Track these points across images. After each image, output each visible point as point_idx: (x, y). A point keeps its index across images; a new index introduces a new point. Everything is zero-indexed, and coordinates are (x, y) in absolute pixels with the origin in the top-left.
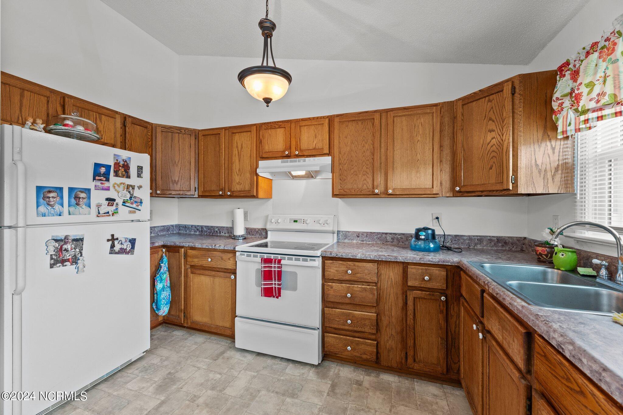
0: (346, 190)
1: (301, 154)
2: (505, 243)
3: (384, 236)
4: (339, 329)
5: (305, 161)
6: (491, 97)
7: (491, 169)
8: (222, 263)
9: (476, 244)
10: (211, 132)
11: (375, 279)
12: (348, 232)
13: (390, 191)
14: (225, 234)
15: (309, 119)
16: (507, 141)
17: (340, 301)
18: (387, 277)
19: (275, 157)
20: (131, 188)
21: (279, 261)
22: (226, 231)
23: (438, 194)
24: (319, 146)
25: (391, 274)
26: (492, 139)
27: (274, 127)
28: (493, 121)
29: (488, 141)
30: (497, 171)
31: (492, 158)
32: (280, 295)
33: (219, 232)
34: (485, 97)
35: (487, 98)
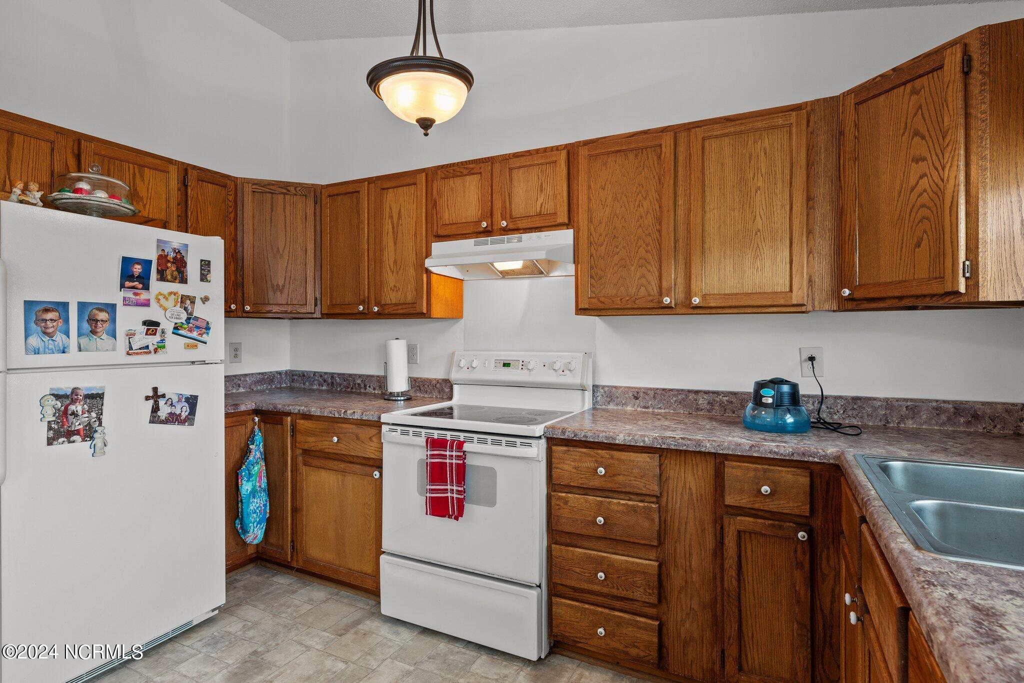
0: (603, 299)
1: (511, 226)
2: (975, 416)
3: (692, 396)
4: (582, 591)
5: (520, 240)
6: (918, 83)
7: (919, 246)
8: (359, 447)
9: (902, 419)
10: (343, 189)
11: (655, 488)
12: (616, 387)
13: (696, 300)
14: (374, 389)
15: (529, 153)
16: (952, 182)
17: (583, 532)
18: (681, 485)
19: (463, 234)
20: (188, 302)
21: (460, 445)
23: (804, 305)
24: (549, 207)
25: (690, 479)
26: (921, 177)
27: (459, 174)
28: (923, 138)
29: (912, 182)
30: (932, 251)
31: (921, 221)
32: (460, 513)
33: (362, 386)
34: (905, 84)
35: (909, 86)
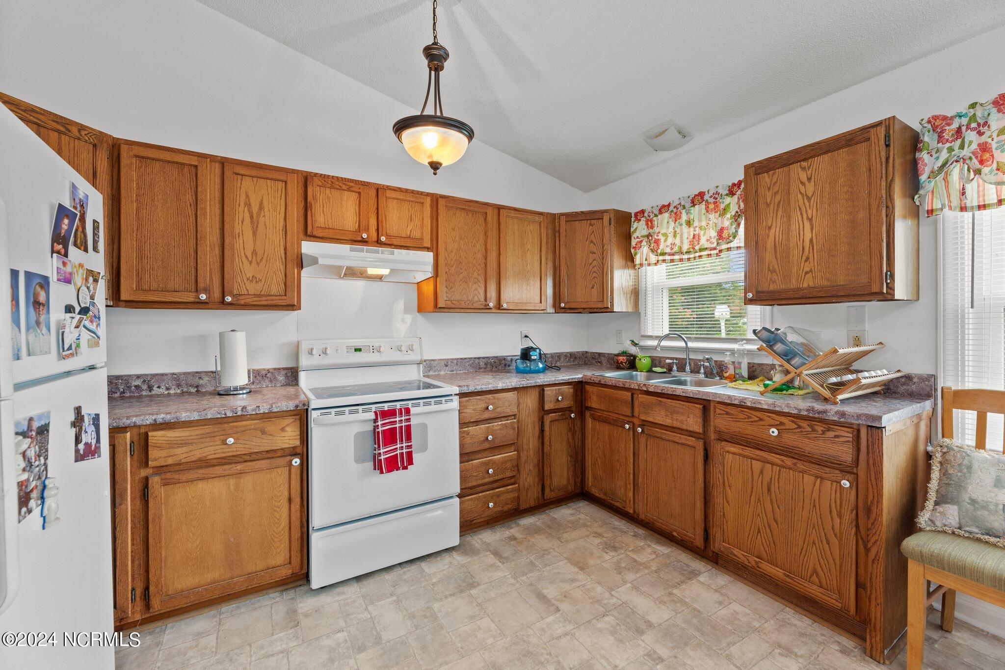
0: (454, 302)
1: (388, 242)
2: (575, 358)
3: (477, 361)
5: (393, 254)
6: (593, 222)
7: (593, 288)
8: (264, 441)
9: (556, 362)
10: (168, 156)
11: (515, 410)
12: (433, 360)
13: (505, 306)
14: (168, 389)
15: (407, 191)
16: (606, 264)
17: (479, 448)
19: (337, 239)
20: (91, 279)
21: (408, 411)
22: (172, 383)
23: (546, 310)
24: (417, 234)
26: (594, 260)
27: (337, 187)
28: (595, 244)
29: (590, 262)
30: (598, 291)
31: (594, 278)
32: (411, 462)
33: (145, 387)
34: (587, 220)
35: (589, 221)
